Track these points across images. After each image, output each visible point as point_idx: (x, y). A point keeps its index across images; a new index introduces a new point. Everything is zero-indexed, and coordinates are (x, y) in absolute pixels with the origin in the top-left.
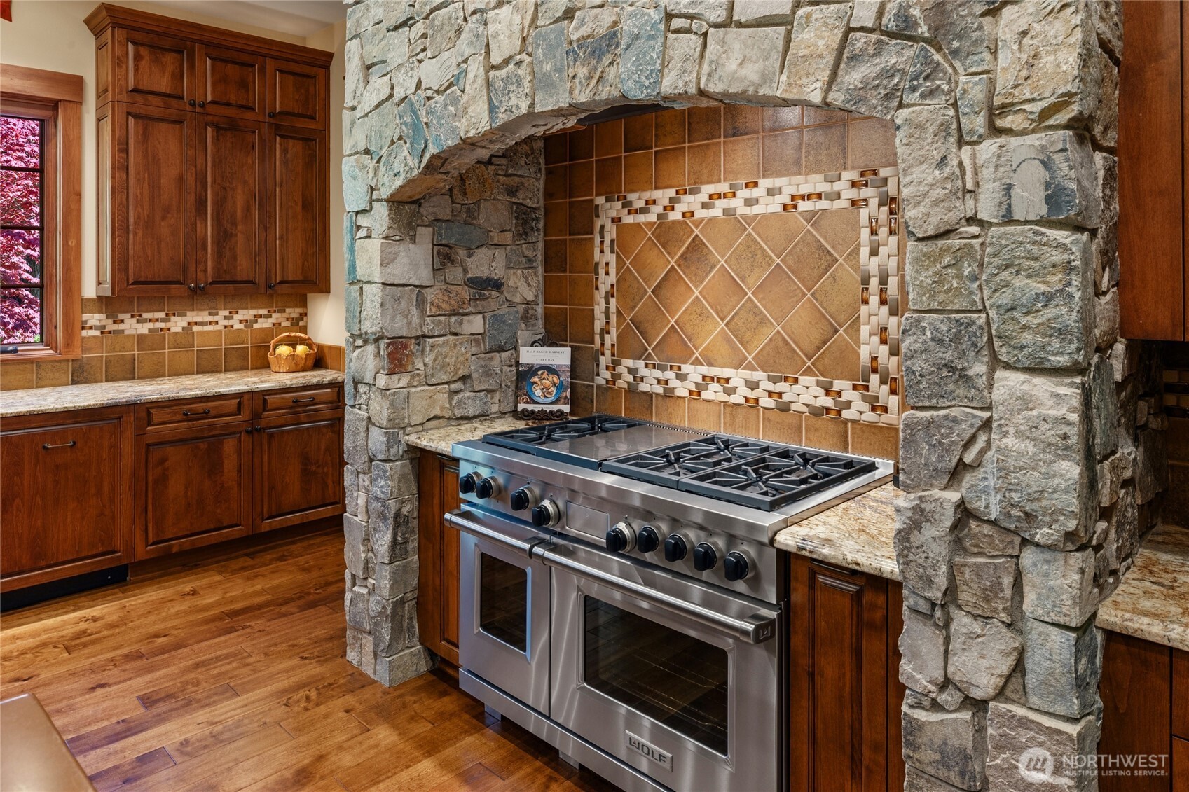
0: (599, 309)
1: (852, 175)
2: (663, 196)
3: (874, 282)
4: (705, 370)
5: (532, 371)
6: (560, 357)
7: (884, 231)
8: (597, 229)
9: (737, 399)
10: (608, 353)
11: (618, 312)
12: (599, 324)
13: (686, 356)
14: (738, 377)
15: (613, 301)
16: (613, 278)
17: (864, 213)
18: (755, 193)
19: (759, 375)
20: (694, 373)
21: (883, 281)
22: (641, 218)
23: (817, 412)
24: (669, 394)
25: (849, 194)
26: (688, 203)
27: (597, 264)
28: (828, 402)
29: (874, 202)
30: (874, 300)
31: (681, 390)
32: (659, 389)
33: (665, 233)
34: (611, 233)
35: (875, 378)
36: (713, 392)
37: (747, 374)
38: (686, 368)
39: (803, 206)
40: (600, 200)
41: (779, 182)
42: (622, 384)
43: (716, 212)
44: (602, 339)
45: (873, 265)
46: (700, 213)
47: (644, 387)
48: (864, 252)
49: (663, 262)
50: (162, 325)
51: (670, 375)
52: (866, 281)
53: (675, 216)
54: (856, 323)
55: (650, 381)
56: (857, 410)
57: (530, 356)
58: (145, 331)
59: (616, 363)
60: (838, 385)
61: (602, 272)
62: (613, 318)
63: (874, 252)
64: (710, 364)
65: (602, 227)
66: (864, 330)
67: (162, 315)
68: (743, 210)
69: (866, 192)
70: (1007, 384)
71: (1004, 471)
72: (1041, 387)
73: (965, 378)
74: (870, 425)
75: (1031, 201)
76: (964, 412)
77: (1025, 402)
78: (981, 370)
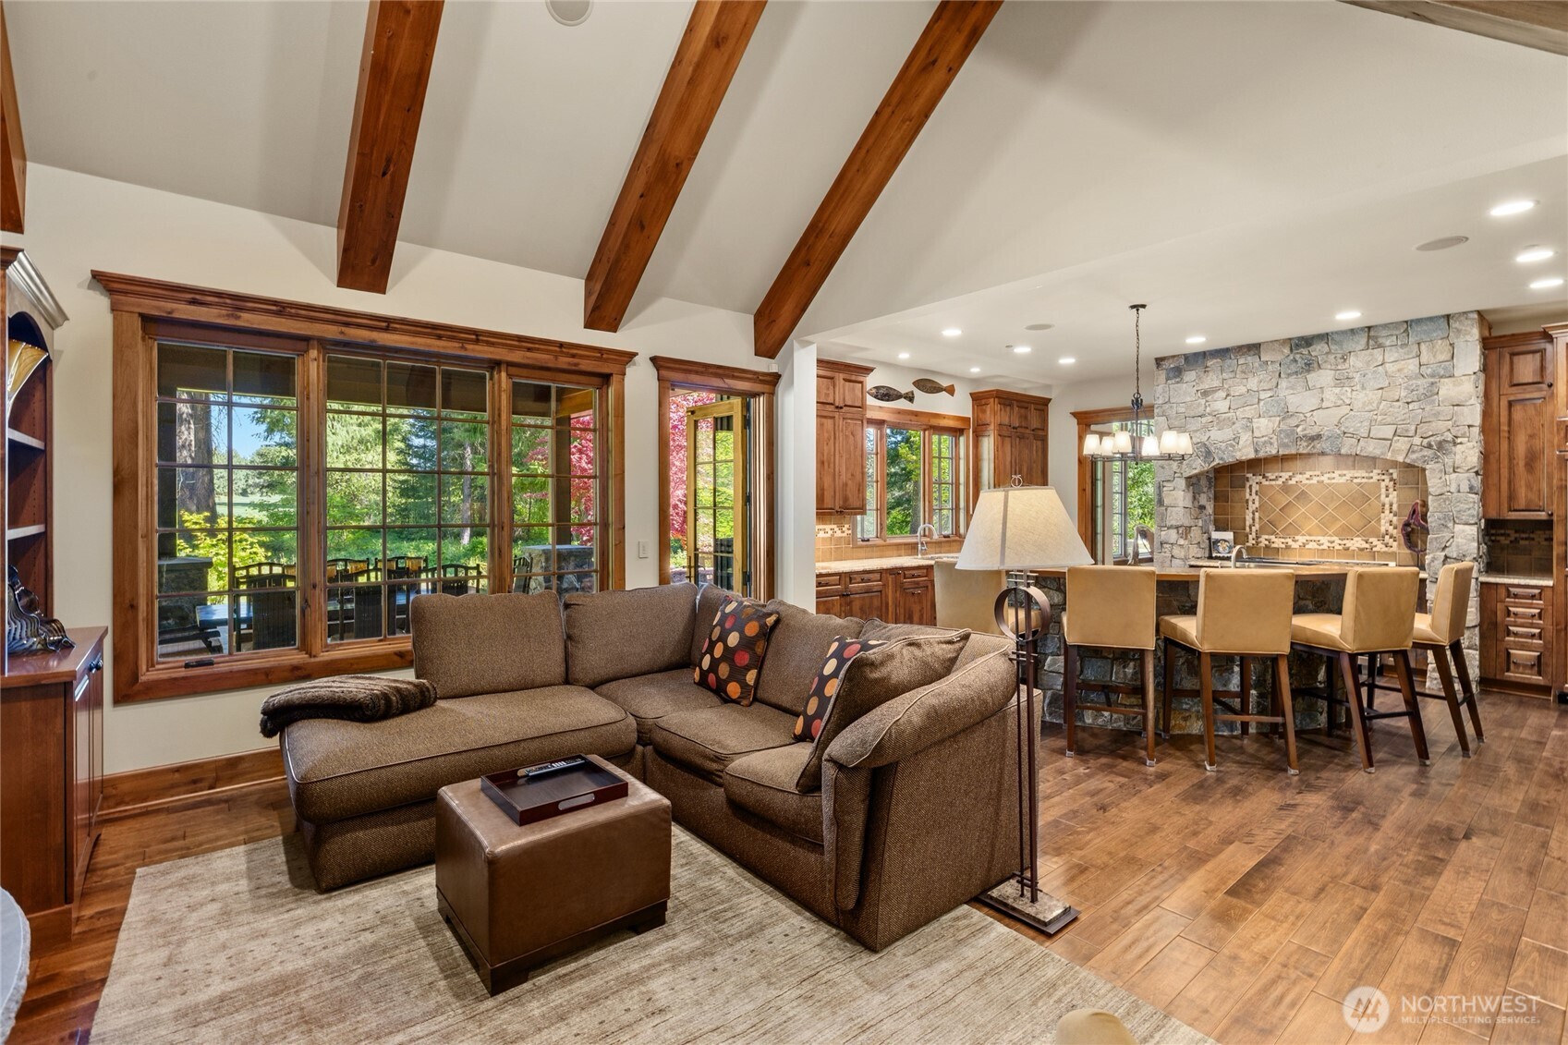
0: (1249, 517)
1: (1379, 471)
2: (1285, 475)
3: (1387, 506)
4: (1308, 538)
5: (1217, 541)
6: (1229, 535)
7: (1391, 490)
8: (1248, 485)
9: (1325, 547)
10: (1254, 534)
11: (1260, 518)
12: (1248, 524)
13: (1298, 533)
14: (1324, 540)
15: (1257, 514)
16: (1257, 504)
17: (1383, 484)
18: (1333, 475)
19: (1335, 538)
20: (1301, 539)
21: (1391, 505)
22: (1273, 483)
23: (1362, 550)
24: (1288, 547)
25: (1376, 478)
26: (1298, 478)
27: (1247, 501)
28: (1367, 546)
29: (1387, 480)
30: (1387, 512)
31: (1295, 545)
32: (1284, 546)
33: (1286, 488)
34: (1255, 488)
35: (1387, 537)
36: (1312, 545)
37: (1329, 538)
38: (1297, 538)
39: (1355, 481)
40: (1250, 475)
41: (1345, 472)
42: (1262, 545)
43: (1314, 481)
44: (1250, 528)
45: (1387, 501)
46: (1305, 482)
47: (1273, 545)
48: (1383, 496)
49: (1284, 499)
51: (1289, 541)
52: (1384, 505)
53: (1293, 482)
54: (1379, 520)
55: (1278, 543)
56: (1380, 547)
57: (1216, 535)
59: (1257, 538)
60: (1371, 540)
61: (1250, 503)
62: (1257, 520)
63: (1387, 496)
64: (1310, 535)
65: (1251, 486)
66: (1383, 522)
68: (1326, 481)
69: (1383, 477)
70: (1458, 528)
71: (1458, 546)
72: (1467, 527)
73: (1446, 526)
74: (1385, 552)
75: (1465, 487)
76: (1447, 535)
77: (1463, 531)
78: (1450, 525)
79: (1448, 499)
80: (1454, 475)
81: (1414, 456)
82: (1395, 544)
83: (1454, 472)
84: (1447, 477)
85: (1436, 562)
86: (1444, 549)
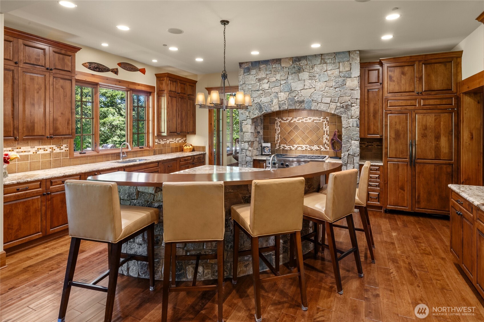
0: (276, 137)
1: (323, 117)
2: (290, 118)
3: (326, 132)
4: (298, 145)
5: (265, 147)
6: (269, 145)
7: (327, 125)
8: (276, 123)
9: (304, 149)
10: (278, 144)
11: (281, 137)
12: (276, 139)
13: (294, 143)
14: (304, 146)
15: (279, 135)
16: (279, 131)
17: (324, 123)
18: (307, 119)
19: (307, 145)
20: (296, 146)
21: (327, 132)
22: (285, 122)
23: (317, 150)
24: (291, 149)
25: (322, 120)
26: (294, 120)
27: (276, 129)
28: (319, 149)
29: (326, 121)
30: (326, 134)
31: (293, 149)
32: (289, 149)
33: (290, 124)
34: (279, 124)
35: (326, 145)
36: (299, 149)
37: (305, 146)
38: (294, 145)
39: (315, 121)
40: (277, 118)
41: (311, 118)
42: (281, 149)
43: (300, 121)
44: (277, 141)
45: (325, 130)
46: (297, 121)
47: (286, 149)
48: (324, 128)
49: (289, 129)
50: (166, 142)
51: (291, 147)
52: (324, 132)
53: (292, 121)
54: (323, 138)
55: (287, 148)
56: (323, 149)
57: (264, 145)
58: (163, 143)
59: (280, 145)
60: (320, 146)
61: (277, 130)
62: (279, 138)
63: (326, 128)
64: (299, 144)
65: (277, 123)
66: (324, 138)
67: (166, 140)
68: (305, 121)
69: (324, 120)
70: (353, 142)
71: (353, 150)
72: (356, 142)
73: (349, 141)
74: (325, 151)
75: (355, 125)
76: (349, 145)
77: (355, 143)
78: (350, 141)
79: (349, 129)
80: (351, 120)
81: (337, 111)
82: (328, 148)
83: (352, 118)
84: (349, 120)
85: (345, 157)
86: (348, 151)
